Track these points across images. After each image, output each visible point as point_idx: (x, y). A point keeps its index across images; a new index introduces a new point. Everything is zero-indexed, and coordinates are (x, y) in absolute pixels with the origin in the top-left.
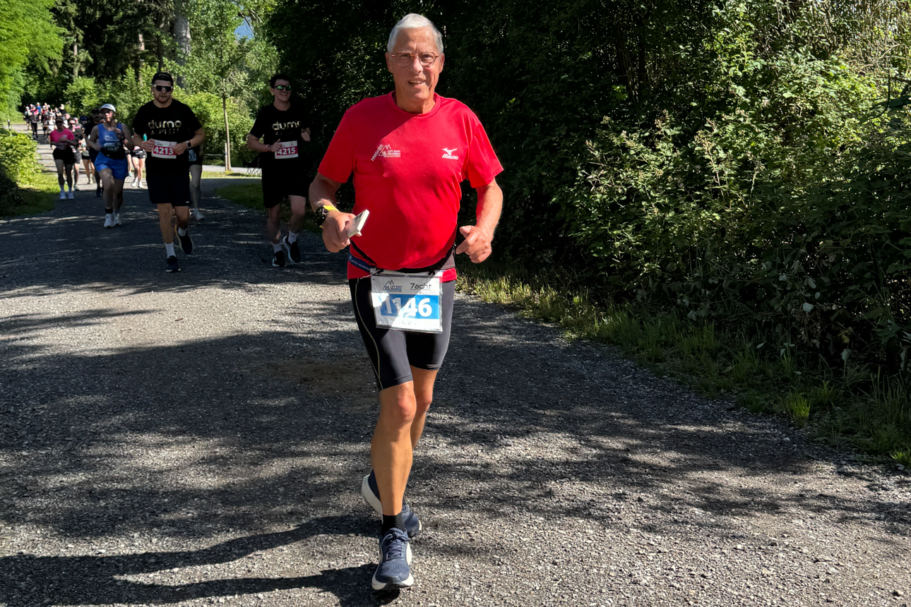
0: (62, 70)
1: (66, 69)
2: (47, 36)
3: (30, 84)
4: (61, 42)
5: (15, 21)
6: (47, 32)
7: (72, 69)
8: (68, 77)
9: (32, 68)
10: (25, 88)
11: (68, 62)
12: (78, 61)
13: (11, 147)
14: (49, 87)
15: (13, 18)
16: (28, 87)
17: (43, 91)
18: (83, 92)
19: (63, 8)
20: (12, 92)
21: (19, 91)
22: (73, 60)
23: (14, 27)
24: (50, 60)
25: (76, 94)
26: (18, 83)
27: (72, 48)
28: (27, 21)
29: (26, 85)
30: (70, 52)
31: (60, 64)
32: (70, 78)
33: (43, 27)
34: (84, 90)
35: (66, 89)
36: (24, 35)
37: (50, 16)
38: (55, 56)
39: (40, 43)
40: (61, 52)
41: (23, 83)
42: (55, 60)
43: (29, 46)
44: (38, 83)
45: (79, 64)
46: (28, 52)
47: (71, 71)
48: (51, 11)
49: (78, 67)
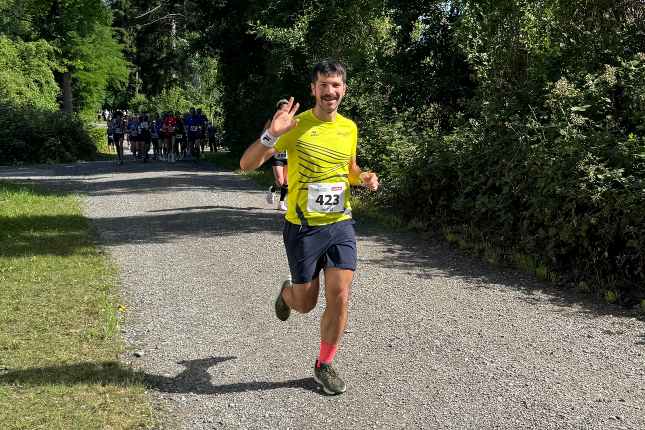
0: (128, 89)
1: (131, 88)
2: (119, 68)
3: (108, 97)
4: (129, 71)
5: (100, 58)
6: (119, 65)
7: (135, 88)
8: (132, 93)
9: (110, 88)
10: (106, 100)
11: (132, 84)
12: (138, 83)
13: (96, 132)
14: (120, 99)
15: (99, 57)
16: (108, 99)
17: (117, 102)
18: (139, 103)
19: (130, 49)
20: (97, 103)
21: (101, 102)
22: (135, 82)
23: (99, 63)
24: (121, 82)
25: (135, 104)
26: (101, 97)
27: (135, 75)
28: (107, 59)
29: (107, 98)
30: (134, 77)
31: (127, 85)
32: (133, 93)
33: (116, 62)
34: (140, 102)
35: (129, 101)
36: (105, 67)
37: (121, 55)
38: (124, 80)
39: (115, 72)
40: (128, 77)
41: (104, 97)
42: (124, 82)
43: (109, 74)
44: (114, 97)
45: (139, 85)
46: (108, 77)
47: (134, 89)
48: (122, 52)
49: (138, 87)
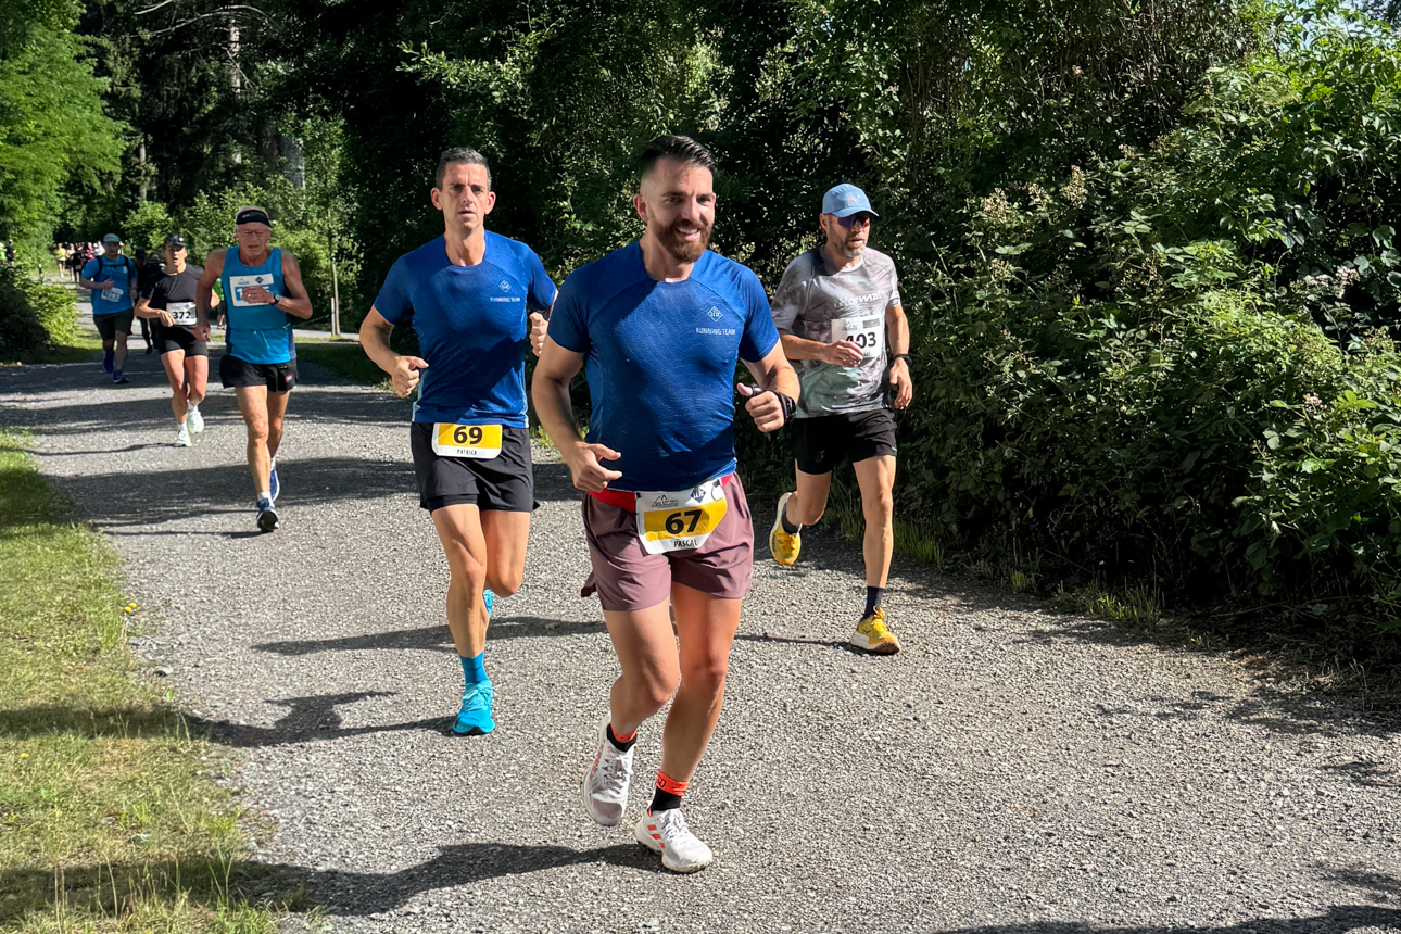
0: (121, 188)
1: (129, 187)
2: (96, 136)
3: (71, 209)
4: (121, 144)
5: (46, 112)
6: (96, 130)
7: (139, 186)
8: (130, 200)
9: (74, 185)
10: (62, 216)
11: (131, 176)
12: (147, 175)
13: (45, 295)
14: (101, 215)
15: (44, 108)
16: (68, 213)
17: (91, 220)
18: (150, 226)
19: (123, 90)
20: (41, 224)
21: (52, 223)
22: (139, 173)
23: (46, 122)
24: (102, 174)
25: (139, 227)
26: (52, 209)
27: (137, 152)
28: (65, 113)
29: (66, 211)
30: (134, 159)
31: (118, 179)
32: (134, 200)
33: (90, 121)
34: (152, 222)
35: (125, 220)
36: (61, 134)
37: (100, 104)
38: (107, 167)
39: (85, 148)
40: (119, 160)
41: (59, 209)
42: (110, 174)
43: (69, 151)
44: (84, 208)
45: (149, 179)
46: (68, 160)
47: (136, 190)
48: (102, 96)
49: (147, 184)
